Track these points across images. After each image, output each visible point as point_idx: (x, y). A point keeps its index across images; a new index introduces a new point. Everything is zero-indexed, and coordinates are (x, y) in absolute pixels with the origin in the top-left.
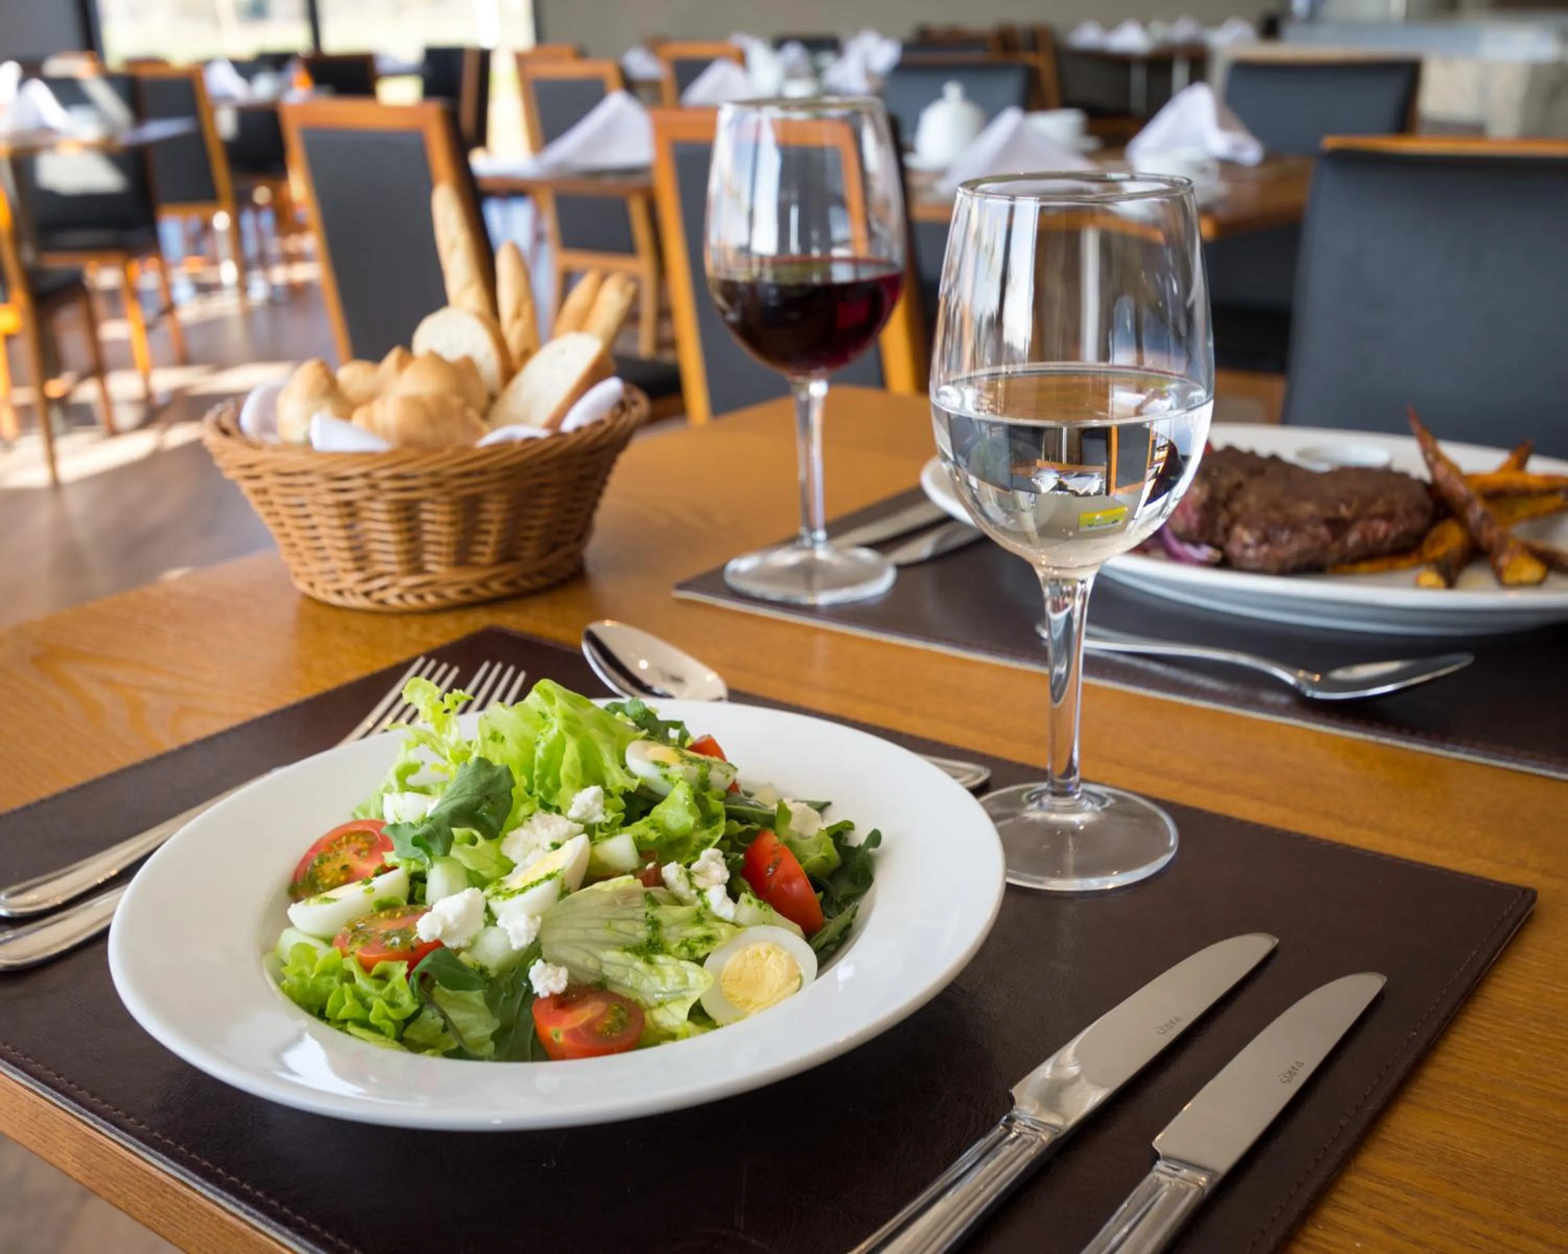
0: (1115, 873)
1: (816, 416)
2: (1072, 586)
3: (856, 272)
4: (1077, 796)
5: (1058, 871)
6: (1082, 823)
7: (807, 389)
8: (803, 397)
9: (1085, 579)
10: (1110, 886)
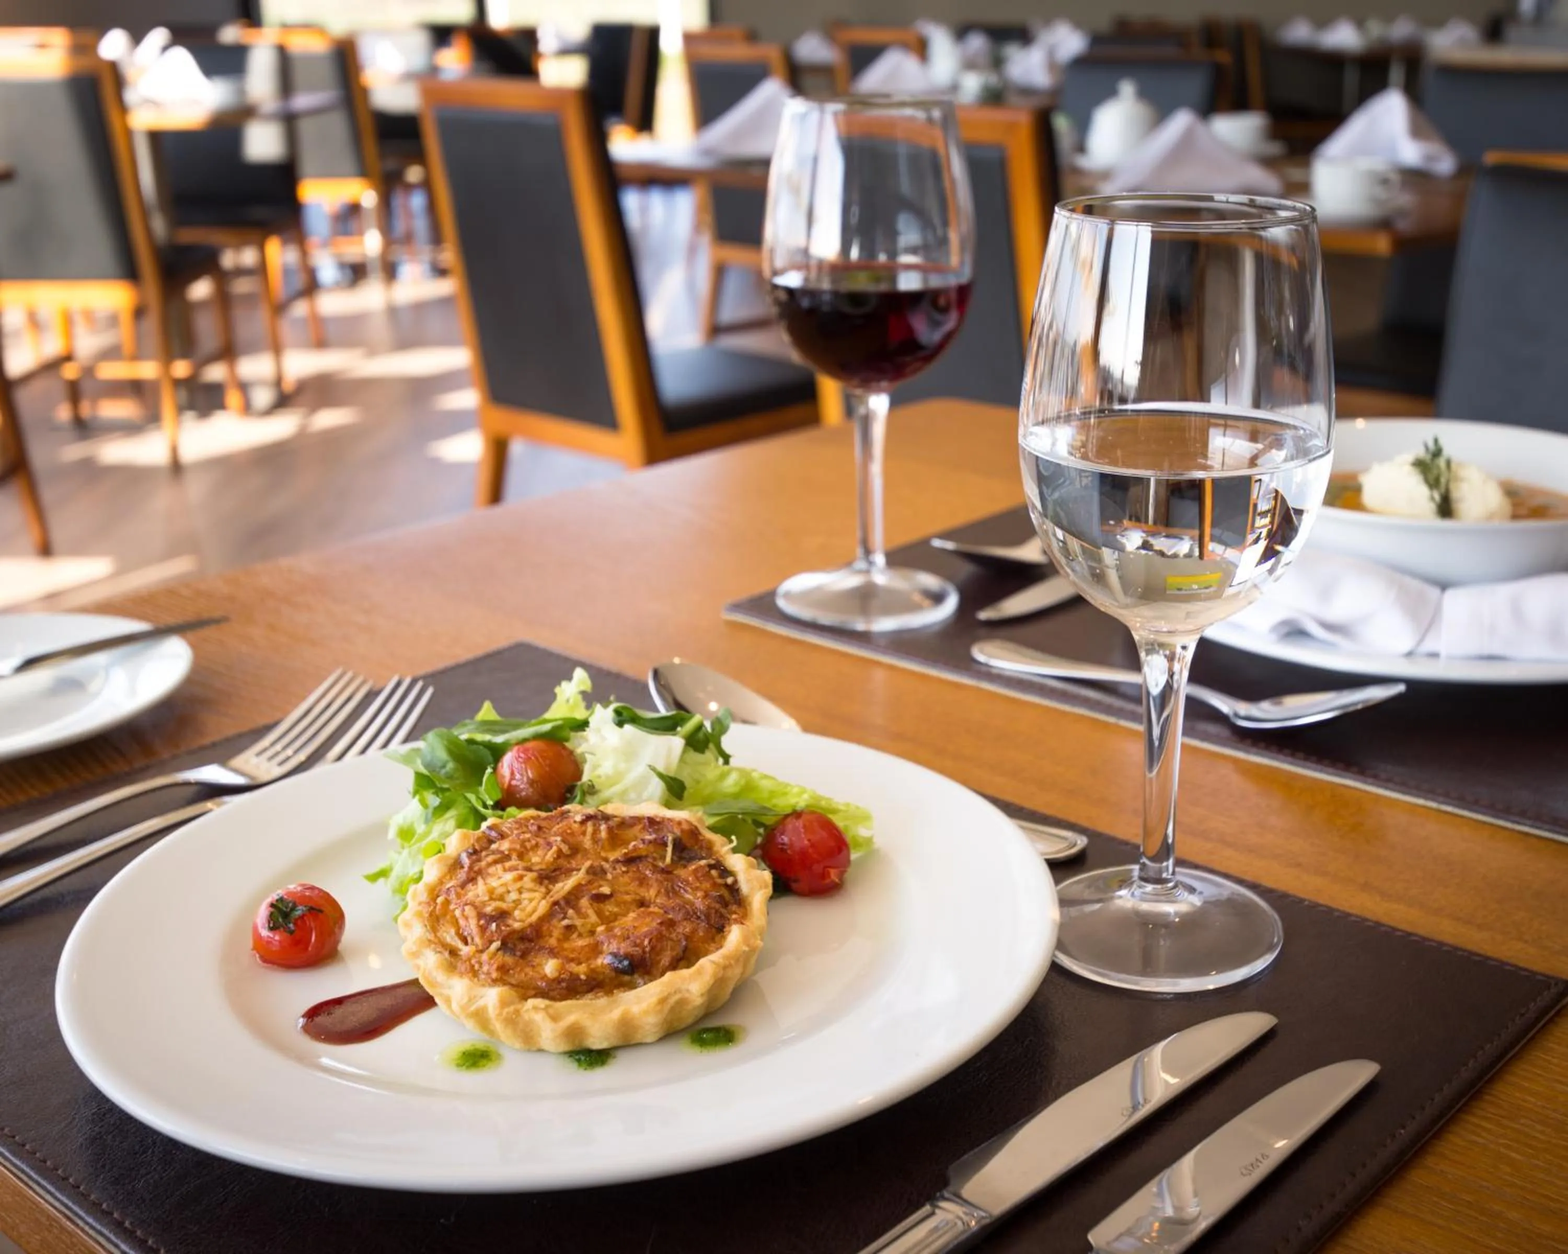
0: (1214, 973)
1: (878, 430)
2: (1170, 650)
3: (925, 280)
4: (1171, 885)
5: (1148, 968)
6: (1176, 914)
7: (867, 403)
8: (862, 411)
9: (1187, 645)
10: (1211, 987)
